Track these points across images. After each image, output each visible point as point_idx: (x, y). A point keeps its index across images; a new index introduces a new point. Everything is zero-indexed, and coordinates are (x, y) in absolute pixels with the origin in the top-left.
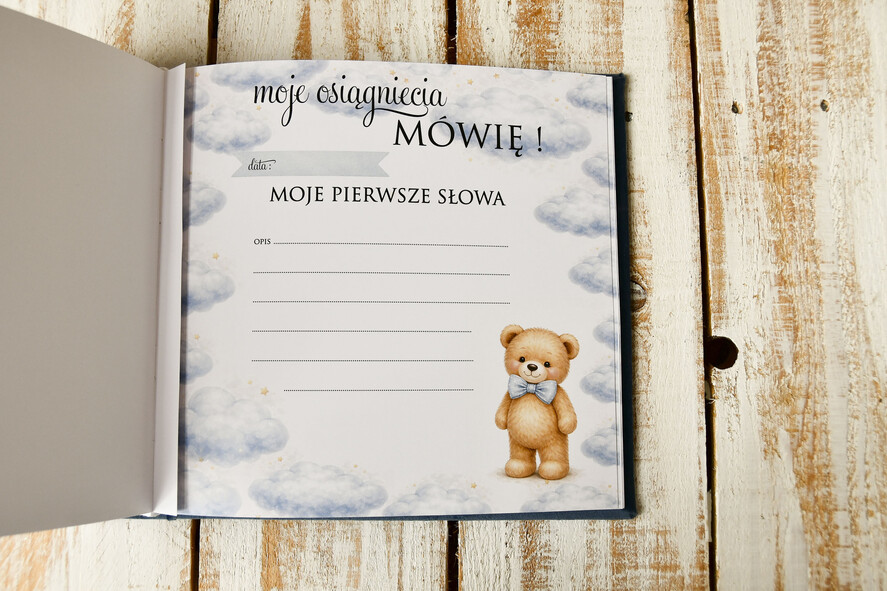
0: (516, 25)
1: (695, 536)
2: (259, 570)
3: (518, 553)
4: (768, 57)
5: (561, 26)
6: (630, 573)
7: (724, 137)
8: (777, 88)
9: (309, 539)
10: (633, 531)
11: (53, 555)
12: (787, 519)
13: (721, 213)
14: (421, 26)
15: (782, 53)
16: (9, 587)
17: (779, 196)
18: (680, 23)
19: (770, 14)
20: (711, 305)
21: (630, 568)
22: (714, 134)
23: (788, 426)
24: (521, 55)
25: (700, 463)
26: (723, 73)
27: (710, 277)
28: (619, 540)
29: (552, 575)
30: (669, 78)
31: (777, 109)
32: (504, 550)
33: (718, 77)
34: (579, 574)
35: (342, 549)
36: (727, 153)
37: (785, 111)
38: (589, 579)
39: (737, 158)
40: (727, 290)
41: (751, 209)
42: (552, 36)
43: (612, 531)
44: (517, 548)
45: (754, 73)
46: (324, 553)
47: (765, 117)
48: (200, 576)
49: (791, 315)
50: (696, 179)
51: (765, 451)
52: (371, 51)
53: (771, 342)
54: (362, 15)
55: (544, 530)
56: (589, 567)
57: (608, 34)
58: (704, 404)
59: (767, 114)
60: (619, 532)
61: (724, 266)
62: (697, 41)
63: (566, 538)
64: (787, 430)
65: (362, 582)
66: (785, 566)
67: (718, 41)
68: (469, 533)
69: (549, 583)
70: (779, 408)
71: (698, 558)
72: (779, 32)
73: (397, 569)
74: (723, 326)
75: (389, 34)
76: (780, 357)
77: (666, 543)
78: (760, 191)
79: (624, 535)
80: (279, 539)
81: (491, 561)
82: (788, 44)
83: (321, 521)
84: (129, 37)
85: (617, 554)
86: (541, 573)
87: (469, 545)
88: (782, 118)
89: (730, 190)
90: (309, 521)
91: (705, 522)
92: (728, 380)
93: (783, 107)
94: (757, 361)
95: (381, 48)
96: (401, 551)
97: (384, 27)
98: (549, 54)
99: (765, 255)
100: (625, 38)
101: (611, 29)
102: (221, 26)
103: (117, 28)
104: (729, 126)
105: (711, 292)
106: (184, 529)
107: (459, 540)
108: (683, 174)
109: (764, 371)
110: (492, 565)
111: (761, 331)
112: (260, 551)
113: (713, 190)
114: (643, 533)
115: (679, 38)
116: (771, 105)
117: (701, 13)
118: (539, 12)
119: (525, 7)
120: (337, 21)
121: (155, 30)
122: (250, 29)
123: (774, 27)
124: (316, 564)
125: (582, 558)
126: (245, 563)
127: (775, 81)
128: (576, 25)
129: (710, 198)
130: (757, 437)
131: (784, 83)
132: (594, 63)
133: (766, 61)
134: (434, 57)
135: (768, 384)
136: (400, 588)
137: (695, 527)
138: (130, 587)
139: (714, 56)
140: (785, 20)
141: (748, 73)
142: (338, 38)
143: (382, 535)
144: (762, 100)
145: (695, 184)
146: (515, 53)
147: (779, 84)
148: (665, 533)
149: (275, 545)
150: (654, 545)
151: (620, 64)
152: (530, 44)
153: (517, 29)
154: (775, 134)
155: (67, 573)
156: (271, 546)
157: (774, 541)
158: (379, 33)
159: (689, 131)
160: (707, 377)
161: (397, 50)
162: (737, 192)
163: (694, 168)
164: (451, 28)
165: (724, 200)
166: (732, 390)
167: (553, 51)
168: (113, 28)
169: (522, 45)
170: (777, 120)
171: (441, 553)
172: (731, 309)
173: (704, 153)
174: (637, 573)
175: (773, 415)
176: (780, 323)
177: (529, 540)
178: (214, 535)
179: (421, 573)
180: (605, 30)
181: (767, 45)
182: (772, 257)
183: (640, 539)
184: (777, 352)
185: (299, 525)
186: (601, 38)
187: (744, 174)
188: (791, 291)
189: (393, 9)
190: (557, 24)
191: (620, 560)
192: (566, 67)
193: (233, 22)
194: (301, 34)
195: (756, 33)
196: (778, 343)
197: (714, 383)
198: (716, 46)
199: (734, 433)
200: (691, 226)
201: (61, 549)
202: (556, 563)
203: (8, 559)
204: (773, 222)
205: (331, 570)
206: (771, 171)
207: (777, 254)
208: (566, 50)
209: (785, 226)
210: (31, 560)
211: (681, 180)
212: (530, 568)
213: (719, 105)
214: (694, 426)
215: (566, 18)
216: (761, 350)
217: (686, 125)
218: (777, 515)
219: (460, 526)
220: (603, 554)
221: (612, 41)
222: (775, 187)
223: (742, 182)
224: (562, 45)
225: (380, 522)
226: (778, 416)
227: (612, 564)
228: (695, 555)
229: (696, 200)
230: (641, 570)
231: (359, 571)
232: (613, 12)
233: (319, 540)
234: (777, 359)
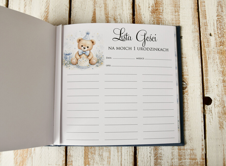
0: (151, 13)
1: (201, 151)
2: (83, 160)
3: (153, 155)
4: (219, 21)
5: (163, 13)
6: (183, 161)
7: (207, 42)
8: (222, 29)
9: (96, 152)
10: (184, 149)
11: (28, 156)
13: (207, 63)
14: (125, 14)
15: (223, 20)
16: (17, 164)
17: (223, 58)
18: (195, 12)
19: (220, 9)
20: (205, 88)
21: (183, 159)
22: (205, 42)
24: (153, 21)
25: (202, 131)
26: (207, 25)
27: (204, 80)
28: (180, 152)
29: (162, 161)
30: (193, 27)
31: (222, 35)
32: (149, 155)
34: (170, 161)
35: (105, 154)
36: (208, 47)
37: (224, 35)
38: (172, 162)
39: (211, 48)
40: (209, 84)
41: (215, 62)
42: (161, 16)
43: (178, 149)
44: (153, 154)
45: (216, 25)
46: (101, 156)
47: (219, 37)
48: (68, 162)
50: (200, 54)
51: (220, 127)
52: (112, 21)
53: (221, 98)
54: (110, 11)
55: (160, 149)
56: (172, 159)
57: (176, 15)
58: (203, 115)
59: (219, 36)
60: (180, 150)
61: (208, 77)
62: (200, 17)
63: (166, 151)
65: (111, 163)
67: (206, 17)
68: (140, 149)
69: (161, 163)
70: (224, 116)
71: (202, 157)
73: (120, 160)
74: (208, 94)
75: (117, 16)
76: (223, 102)
77: (193, 153)
78: (218, 57)
79: (182, 150)
80: (89, 152)
81: (146, 157)
82: (225, 17)
83: (100, 147)
84: (48, 18)
85: (180, 155)
86: (159, 161)
87: (140, 153)
88: (223, 37)
89: (209, 57)
90: (97, 147)
91: (204, 147)
92: (210, 108)
93: (224, 34)
94: (217, 103)
95: (115, 20)
96: (121, 155)
97: (116, 14)
98: (160, 21)
99: (219, 74)
100: (180, 16)
101: (177, 14)
102: (72, 14)
103: (44, 15)
104: (209, 40)
105: (205, 85)
106: (63, 149)
107: (137, 152)
108: (197, 53)
109: (219, 106)
110: (146, 159)
111: (218, 95)
112: (83, 155)
113: (205, 57)
114: (187, 150)
115: (195, 16)
116: (220, 34)
117: (201, 9)
118: (157, 10)
119: (153, 8)
120: (103, 13)
121: (54, 16)
122: (80, 15)
123: (221, 13)
124: (98, 159)
125: (170, 157)
126: (80, 158)
127: (221, 27)
128: (167, 13)
129: (204, 59)
130: (218, 124)
131: (224, 28)
132: (172, 23)
133: (219, 22)
134: (129, 22)
135: (220, 109)
136: (121, 165)
137: (201, 148)
138: (49, 165)
139: (205, 21)
140: (224, 11)
141: (214, 25)
142: (103, 17)
143: (116, 151)
144: (218, 32)
145: (200, 56)
146: (151, 21)
147: (223, 28)
148: (193, 150)
150: (190, 153)
151: (179, 23)
152: (155, 18)
153: (151, 14)
154: (221, 42)
155: (32, 161)
156: (86, 154)
157: (223, 152)
158: (114, 16)
159: (198, 41)
160: (204, 108)
161: (119, 20)
162: (211, 57)
163: (199, 51)
164: (133, 14)
165: (208, 60)
166: (211, 111)
167: (161, 20)
168: (43, 15)
169: (153, 19)
171: (132, 155)
172: (210, 89)
173: (202, 47)
174: (185, 161)
176: (223, 93)
177: (156, 152)
178: (71, 151)
179: (127, 161)
180: (175, 14)
181: (219, 17)
182: (221, 75)
183: (186, 151)
184: (223, 101)
185: (94, 148)
186: (174, 16)
187: (213, 53)
189: (118, 9)
190: (162, 13)
191: (180, 157)
192: (165, 24)
193: (75, 13)
194: (93, 16)
195: (216, 14)
196: (223, 98)
197: (206, 109)
198: (205, 18)
199: (211, 123)
200: (199, 66)
201: (30, 155)
202: (163, 158)
203: (16, 157)
204: (221, 65)
205: (103, 160)
206: (221, 52)
207: (223, 74)
208: (165, 20)
209: (225, 66)
210: (22, 157)
211: (196, 54)
212: (156, 159)
213: (206, 34)
214: (201, 121)
215: (164, 11)
216: (218, 100)
217: (197, 40)
218: (223, 145)
219: (137, 148)
220: (176, 155)
221: (177, 17)
222: (222, 56)
223: (213, 55)
224: (164, 18)
225: (116, 147)
226: (223, 118)
227: (179, 158)
228: (201, 156)
229: (200, 60)
230: (186, 160)
231: (110, 160)
232: (177, 9)
233: (99, 152)
234: (223, 103)
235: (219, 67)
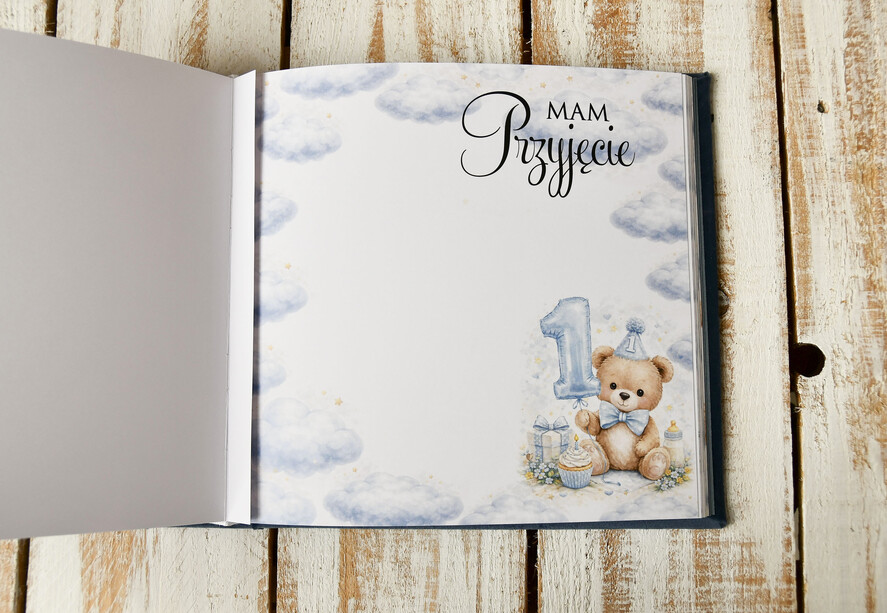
0: (592, 27)
1: (781, 549)
2: (337, 581)
3: (598, 564)
4: (856, 54)
5: (639, 26)
6: (714, 586)
7: (809, 137)
8: (865, 86)
9: (386, 549)
10: (717, 543)
11: (134, 563)
12: (878, 532)
13: (806, 217)
14: (495, 30)
15: (871, 50)
16: (92, 594)
17: (868, 199)
18: (763, 20)
19: (858, 8)
20: (797, 311)
21: (713, 580)
22: (799, 135)
23: (878, 436)
24: (598, 58)
25: (785, 474)
26: (808, 71)
27: (796, 283)
28: (702, 552)
29: (634, 587)
30: (752, 77)
31: (865, 108)
32: (584, 562)
33: (803, 76)
34: (662, 586)
35: (419, 559)
36: (812, 154)
37: (875, 109)
38: (672, 592)
39: (823, 160)
40: (813, 294)
41: (838, 212)
42: (630, 37)
43: (695, 543)
44: (597, 560)
45: (841, 71)
46: (402, 564)
47: (853, 116)
48: (278, 586)
49: (881, 321)
50: (780, 181)
51: (854, 461)
52: (445, 55)
53: (860, 349)
54: (436, 21)
55: (625, 541)
56: (671, 579)
57: (688, 34)
58: (789, 413)
59: (855, 112)
60: (702, 545)
61: (810, 271)
62: (781, 38)
63: (649, 547)
64: (878, 440)
65: (440, 593)
66: (876, 580)
67: (803, 38)
68: (548, 541)
69: (630, 595)
70: (869, 417)
71: (784, 571)
72: (868, 26)
73: (476, 580)
74: (809, 333)
75: (463, 39)
76: (869, 365)
77: (751, 555)
78: (848, 193)
79: (708, 547)
80: (357, 549)
81: (571, 572)
82: (877, 39)
83: (398, 531)
84: (203, 47)
85: (701, 566)
86: (622, 585)
87: (548, 557)
88: (871, 117)
89: (816, 192)
90: (386, 530)
91: (792, 534)
92: (815, 388)
93: (872, 105)
94: (845, 369)
95: (455, 53)
96: (479, 562)
97: (458, 32)
98: (626, 55)
99: (854, 258)
100: (705, 38)
101: (691, 29)
102: (294, 34)
103: (191, 39)
104: (815, 126)
105: (797, 298)
106: (261, 539)
107: (538, 551)
108: (767, 176)
109: (853, 379)
110: (572, 577)
111: (849, 338)
112: (337, 561)
113: (798, 193)
114: (727, 544)
115: (762, 36)
116: (859, 103)
117: (785, 9)
118: (616, 12)
119: (601, 8)
120: (410, 26)
121: (228, 40)
122: (323, 35)
123: (862, 22)
124: (393, 575)
125: (664, 570)
126: (323, 573)
127: (864, 78)
128: (654, 25)
129: (795, 201)
130: (846, 447)
131: (873, 80)
132: (674, 64)
133: (854, 57)
134: (509, 59)
135: (856, 392)
136: (478, 610)
137: (781, 539)
138: (210, 596)
139: (799, 54)
140: (874, 14)
141: (834, 70)
142: (412, 43)
143: (461, 546)
144: (849, 99)
145: (779, 187)
146: (592, 55)
147: (868, 81)
148: (750, 545)
149: (352, 556)
150: (738, 557)
151: (700, 64)
152: (607, 46)
153: (593, 31)
154: (863, 134)
155: (147, 581)
156: (349, 557)
157: (864, 554)
158: (452, 38)
159: (773, 132)
160: (793, 386)
161: (471, 53)
162: (823, 195)
163: (778, 170)
164: (526, 31)
165: (809, 203)
166: (820, 399)
167: (630, 52)
168: (187, 38)
169: (598, 47)
170: (866, 118)
171: (521, 564)
172: (818, 315)
173: (789, 155)
174: (721, 586)
175: (862, 424)
176: (869, 330)
177: (610, 551)
178: (292, 545)
179: (500, 584)
180: (685, 30)
181: (854, 40)
182: (860, 260)
183: (724, 551)
185: (377, 535)
186: (680, 39)
187: (831, 176)
188: (881, 296)
189: (467, 13)
190: (635, 24)
191: (703, 573)
192: (644, 67)
193: (306, 30)
194: (374, 40)
195: (843, 28)
196: (868, 350)
197: (800, 391)
198: (800, 44)
199: (822, 443)
200: (774, 229)
201: (141, 558)
202: (637, 575)
203: (90, 567)
204: (861, 224)
205: (409, 580)
206: (859, 172)
207: (866, 258)
208: (645, 51)
209: (874, 228)
210: (112, 568)
211: (764, 182)
212: (611, 579)
213: (804, 105)
214: (780, 436)
215: (644, 19)
216: (849, 357)
217: (769, 126)
218: (868, 528)
219: (539, 537)
220: (686, 567)
221: (692, 40)
222: (863, 189)
223: (829, 184)
224: (641, 46)
225: (459, 531)
226: (868, 425)
227: (695, 576)
228: (781, 568)
229: (780, 203)
230: (725, 583)
231: (438, 582)
232: (693, 11)
233: (396, 551)
234: (867, 367)
235: (854, 232)
